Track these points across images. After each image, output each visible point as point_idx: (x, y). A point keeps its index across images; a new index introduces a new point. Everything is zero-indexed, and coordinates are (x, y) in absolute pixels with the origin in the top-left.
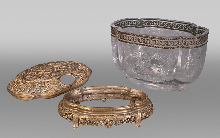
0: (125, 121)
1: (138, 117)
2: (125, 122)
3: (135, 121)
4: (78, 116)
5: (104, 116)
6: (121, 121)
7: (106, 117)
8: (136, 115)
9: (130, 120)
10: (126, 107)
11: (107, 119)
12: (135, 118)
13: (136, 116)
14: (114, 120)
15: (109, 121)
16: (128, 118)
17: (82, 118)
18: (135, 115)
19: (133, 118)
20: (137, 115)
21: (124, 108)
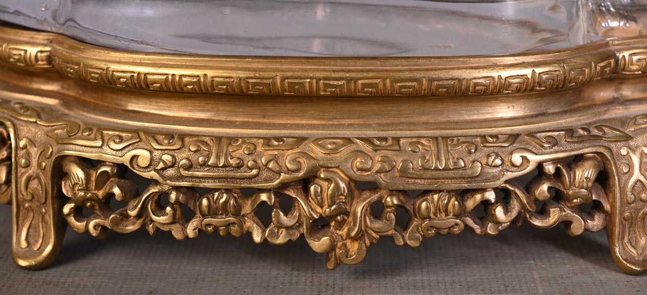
0: (504, 196)
1: (630, 166)
2: (507, 211)
3: (607, 207)
4: (61, 141)
5: (301, 140)
6: (463, 194)
7: (318, 152)
8: (612, 145)
9: (558, 196)
10: (520, 59)
11: (327, 168)
12: (603, 179)
13: (616, 156)
14: (401, 184)
15: (351, 196)
16: (539, 172)
17: (87, 164)
18: (610, 150)
19: (585, 173)
20: (624, 152)
21: (495, 66)
